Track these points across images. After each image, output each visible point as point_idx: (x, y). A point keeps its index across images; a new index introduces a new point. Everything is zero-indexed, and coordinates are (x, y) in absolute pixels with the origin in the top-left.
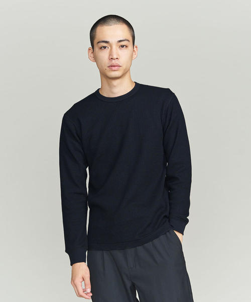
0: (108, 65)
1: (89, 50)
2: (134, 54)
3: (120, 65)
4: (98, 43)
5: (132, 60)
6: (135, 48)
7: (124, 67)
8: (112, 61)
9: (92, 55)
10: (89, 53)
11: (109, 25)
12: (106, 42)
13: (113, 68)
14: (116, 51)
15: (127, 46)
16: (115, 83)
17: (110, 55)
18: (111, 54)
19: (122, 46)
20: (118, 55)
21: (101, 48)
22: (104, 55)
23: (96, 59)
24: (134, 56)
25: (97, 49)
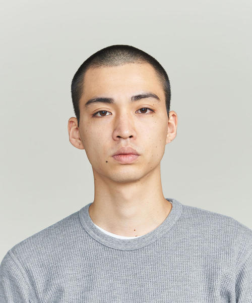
0: (112, 152)
1: (71, 122)
2: (169, 130)
3: (139, 151)
4: (89, 102)
5: (165, 144)
6: (171, 118)
7: (148, 157)
8: (119, 142)
9: (76, 134)
10: (70, 129)
11: (112, 65)
12: (107, 101)
13: (125, 159)
14: (130, 121)
15: (152, 111)
16: (128, 192)
17: (115, 130)
18: (116, 127)
19: (143, 110)
20: (134, 130)
21: (94, 115)
22: (102, 130)
23: (83, 141)
24: (171, 136)
25: (85, 118)
